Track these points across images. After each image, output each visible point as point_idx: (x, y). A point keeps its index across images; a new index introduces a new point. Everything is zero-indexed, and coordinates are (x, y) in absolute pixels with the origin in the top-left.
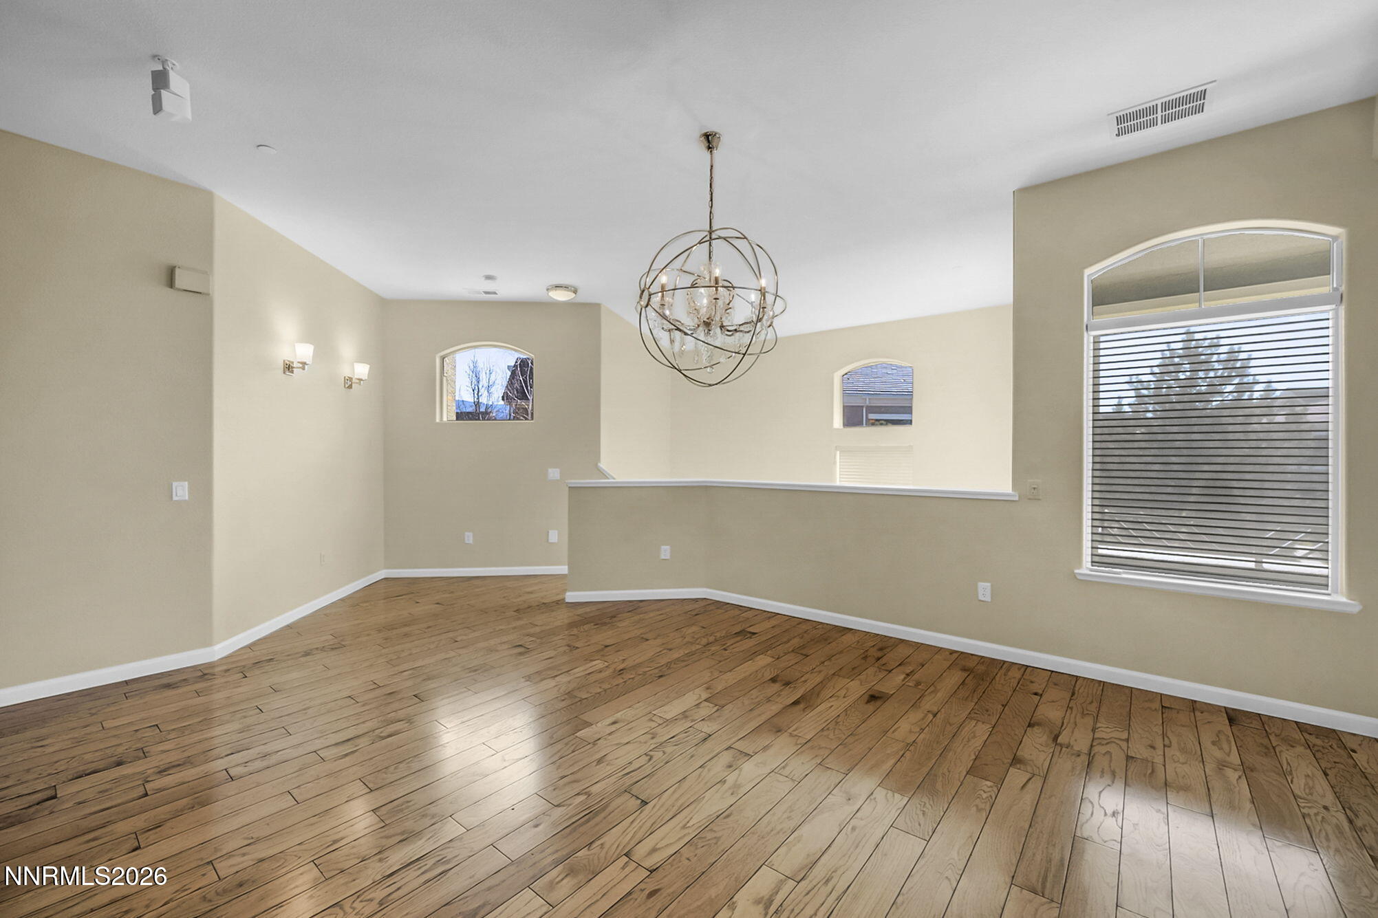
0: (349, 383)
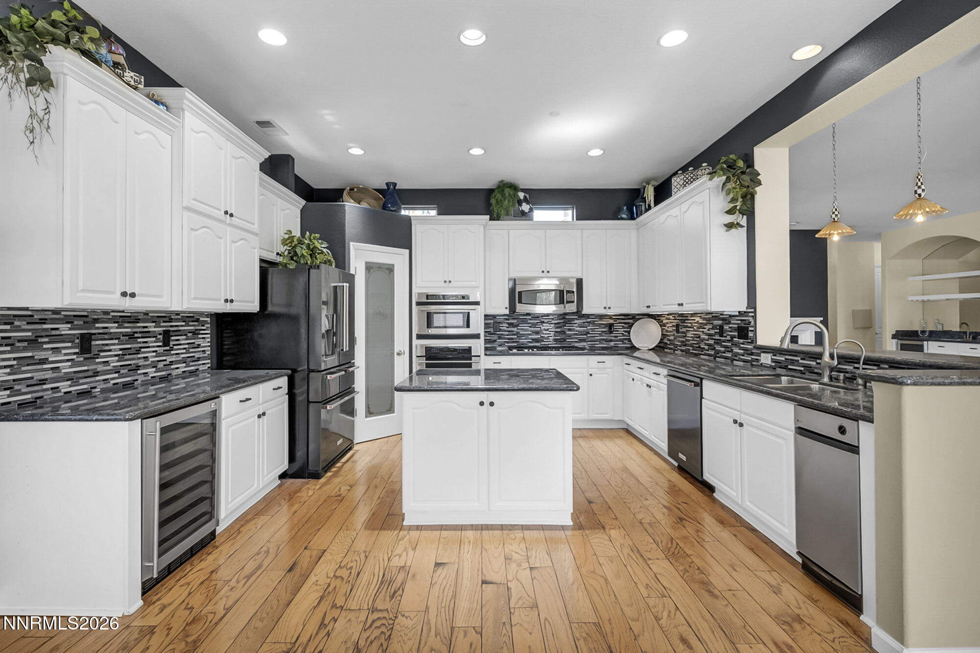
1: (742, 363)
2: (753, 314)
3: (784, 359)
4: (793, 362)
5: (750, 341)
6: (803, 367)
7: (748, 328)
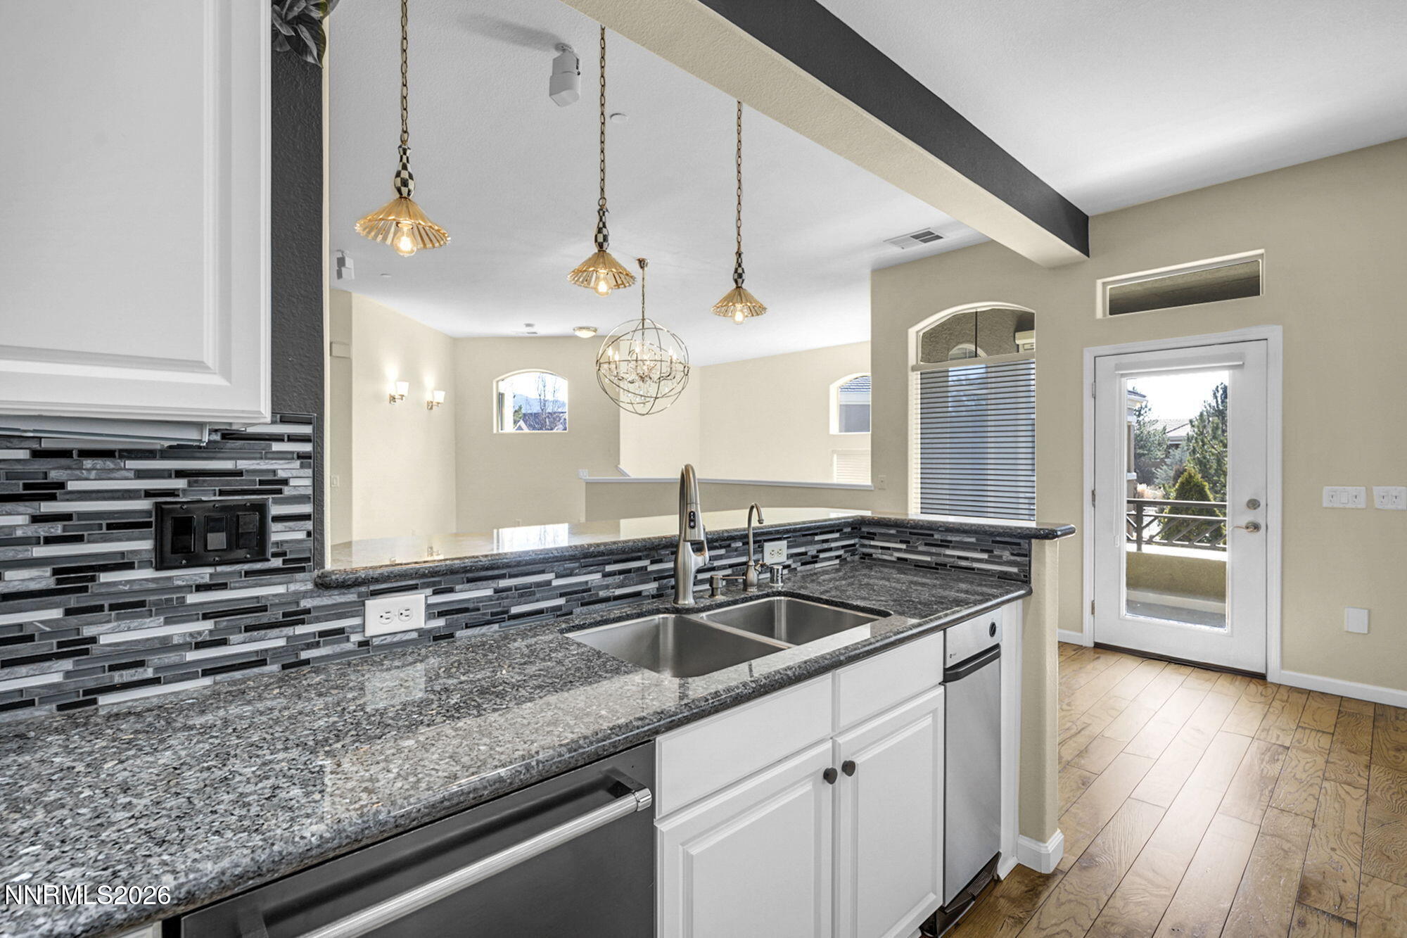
0: (431, 406)
1: (207, 681)
2: (307, 448)
3: (489, 592)
4: (526, 593)
5: (277, 563)
6: (562, 595)
7: (261, 508)
